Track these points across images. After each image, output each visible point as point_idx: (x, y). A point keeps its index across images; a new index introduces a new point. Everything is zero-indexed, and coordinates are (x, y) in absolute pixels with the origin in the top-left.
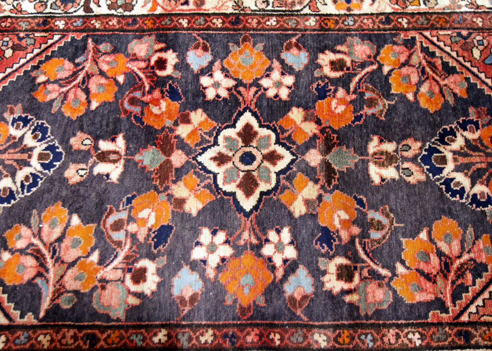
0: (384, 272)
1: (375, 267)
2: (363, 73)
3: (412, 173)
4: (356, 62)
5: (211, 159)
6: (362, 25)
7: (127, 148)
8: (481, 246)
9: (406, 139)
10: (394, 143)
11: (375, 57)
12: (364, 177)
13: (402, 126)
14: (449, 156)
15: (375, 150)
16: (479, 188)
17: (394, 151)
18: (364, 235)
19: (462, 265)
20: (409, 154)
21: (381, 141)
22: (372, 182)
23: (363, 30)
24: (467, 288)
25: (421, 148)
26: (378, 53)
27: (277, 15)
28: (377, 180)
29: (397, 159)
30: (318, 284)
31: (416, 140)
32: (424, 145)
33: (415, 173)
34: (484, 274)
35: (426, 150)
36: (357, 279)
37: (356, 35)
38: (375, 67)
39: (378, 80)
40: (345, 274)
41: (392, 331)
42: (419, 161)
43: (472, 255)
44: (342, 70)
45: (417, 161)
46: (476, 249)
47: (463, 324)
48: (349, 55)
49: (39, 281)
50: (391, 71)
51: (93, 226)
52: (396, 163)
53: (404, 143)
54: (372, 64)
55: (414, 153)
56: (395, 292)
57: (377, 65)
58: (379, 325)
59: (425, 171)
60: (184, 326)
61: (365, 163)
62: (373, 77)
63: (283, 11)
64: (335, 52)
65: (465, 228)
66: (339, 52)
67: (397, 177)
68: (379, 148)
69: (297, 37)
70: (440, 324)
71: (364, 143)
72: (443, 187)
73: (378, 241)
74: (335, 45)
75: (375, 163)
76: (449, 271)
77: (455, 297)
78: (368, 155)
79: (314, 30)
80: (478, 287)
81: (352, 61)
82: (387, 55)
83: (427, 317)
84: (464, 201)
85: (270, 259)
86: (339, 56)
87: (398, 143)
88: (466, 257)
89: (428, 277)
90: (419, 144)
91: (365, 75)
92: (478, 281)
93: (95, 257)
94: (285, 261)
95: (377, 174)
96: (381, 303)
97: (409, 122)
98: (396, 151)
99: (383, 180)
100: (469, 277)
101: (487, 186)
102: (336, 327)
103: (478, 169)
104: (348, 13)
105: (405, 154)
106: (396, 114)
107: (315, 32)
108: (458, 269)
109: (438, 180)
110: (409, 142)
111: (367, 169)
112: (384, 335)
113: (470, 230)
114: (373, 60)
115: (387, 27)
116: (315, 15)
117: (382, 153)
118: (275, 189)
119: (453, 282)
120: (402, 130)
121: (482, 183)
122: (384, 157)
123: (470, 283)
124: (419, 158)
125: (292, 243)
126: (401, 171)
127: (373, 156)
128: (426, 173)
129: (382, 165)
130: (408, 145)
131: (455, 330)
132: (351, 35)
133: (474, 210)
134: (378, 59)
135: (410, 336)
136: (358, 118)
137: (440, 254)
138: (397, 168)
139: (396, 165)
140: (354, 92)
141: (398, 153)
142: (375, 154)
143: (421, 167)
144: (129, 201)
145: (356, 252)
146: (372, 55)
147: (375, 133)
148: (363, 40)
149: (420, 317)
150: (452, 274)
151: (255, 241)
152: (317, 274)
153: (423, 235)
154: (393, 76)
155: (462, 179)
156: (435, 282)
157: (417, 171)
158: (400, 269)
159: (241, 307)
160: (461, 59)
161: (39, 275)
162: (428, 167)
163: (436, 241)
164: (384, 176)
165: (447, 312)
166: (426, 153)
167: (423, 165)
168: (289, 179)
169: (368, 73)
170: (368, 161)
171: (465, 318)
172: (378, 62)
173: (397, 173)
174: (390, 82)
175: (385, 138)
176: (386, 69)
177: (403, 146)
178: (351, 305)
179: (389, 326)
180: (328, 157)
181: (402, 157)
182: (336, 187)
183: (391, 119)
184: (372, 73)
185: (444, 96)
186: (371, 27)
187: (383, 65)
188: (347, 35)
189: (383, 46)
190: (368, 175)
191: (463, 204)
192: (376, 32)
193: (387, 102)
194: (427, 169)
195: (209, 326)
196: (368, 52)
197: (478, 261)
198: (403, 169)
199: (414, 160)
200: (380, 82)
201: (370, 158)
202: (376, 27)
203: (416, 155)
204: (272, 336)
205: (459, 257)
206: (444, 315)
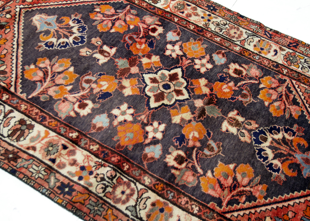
0: (200, 170)
1: (197, 165)
2: (249, 82)
3: (244, 136)
4: (248, 75)
5: (149, 78)
6: (262, 62)
7: (115, 54)
8: (260, 189)
9: (252, 120)
10: (244, 118)
11: (259, 78)
12: (218, 124)
13: (253, 113)
14: (270, 139)
15: (232, 116)
16: (276, 162)
17: (242, 122)
18: (201, 149)
19: (243, 191)
20: (249, 127)
21: (238, 114)
22: (221, 129)
23: (261, 64)
24: (239, 203)
25: (257, 128)
26: (262, 77)
27: (222, 38)
28: (224, 129)
29: (241, 126)
30: (163, 156)
31: (256, 123)
32: (259, 127)
33: (246, 137)
34: (253, 202)
35: (258, 130)
36: (184, 165)
37: (256, 64)
38: (256, 82)
39: (254, 88)
40: (179, 159)
41: (186, 199)
42: (252, 133)
43: (252, 190)
44: (239, 75)
45: (251, 132)
46: (256, 188)
47: (226, 218)
48: (246, 71)
49: (39, 84)
50: (264, 88)
51: (78, 76)
52: (239, 127)
53: (249, 121)
54: (256, 80)
55: (252, 128)
56: (199, 182)
57: (258, 82)
58: (181, 192)
59: (252, 139)
60: (87, 137)
61: (223, 119)
62: (252, 86)
63: (226, 37)
64: (240, 66)
65: (257, 175)
66: (242, 67)
67: (235, 134)
68: (234, 117)
69: (226, 51)
70: (213, 210)
71: (228, 110)
72: (257, 151)
73: (206, 156)
74: (243, 63)
75: (228, 122)
76: (234, 190)
77: (230, 203)
78: (227, 116)
79: (236, 52)
80: (245, 206)
81: (247, 74)
82: (266, 80)
83: (208, 203)
84: (264, 163)
85: (147, 133)
86: (241, 69)
87: (246, 119)
88: (248, 188)
89: (221, 186)
90: (257, 126)
91: (249, 83)
92: (247, 203)
93: (69, 88)
94: (154, 138)
95: (226, 127)
96: (189, 183)
97: (258, 114)
98: (243, 122)
99: (227, 131)
100: (244, 198)
101: (282, 163)
102: (158, 180)
103: (281, 153)
104: (258, 54)
105: (246, 126)
106: (254, 107)
107: (236, 54)
108: (240, 192)
109: (257, 146)
110: (252, 122)
111: (222, 122)
112: (180, 198)
113: (259, 178)
114: (257, 79)
115: (275, 69)
116: (241, 47)
117: (235, 119)
118: (171, 106)
119: (233, 196)
120: (252, 115)
121: (279, 161)
122: (235, 122)
123: (242, 201)
124: (252, 132)
125: (163, 132)
126: (239, 132)
127: (229, 118)
128: (252, 140)
129: (231, 124)
130: (250, 123)
131: (219, 218)
132: (254, 64)
133: (267, 170)
134: (261, 79)
135: (194, 206)
136: (232, 99)
137: (235, 179)
138: (238, 130)
139: (238, 128)
140: (238, 87)
141: (243, 124)
142: (231, 118)
143: (251, 136)
144: (100, 75)
145: (192, 154)
146: (259, 76)
147: (237, 109)
148: (258, 68)
149: (204, 201)
150: (235, 192)
151: (145, 121)
152: (166, 152)
153: (232, 166)
154: (264, 90)
155: (270, 153)
156: (223, 190)
157: (248, 136)
158: (209, 174)
159: (119, 144)
160: (305, 101)
161: (41, 81)
162: (255, 138)
163: (237, 172)
164: (229, 130)
165: (221, 207)
166: (258, 132)
167: (253, 136)
168: (181, 105)
169: (251, 83)
170: (225, 119)
171: (228, 216)
172: (260, 81)
173: (237, 132)
174: (260, 92)
175: (241, 114)
176: (261, 86)
177: (248, 122)
178: (173, 175)
179: (186, 196)
180: (206, 107)
181: (244, 126)
182: (201, 121)
183: (249, 108)
184: (254, 84)
185: (285, 112)
186: (266, 65)
187: (261, 83)
188: (251, 62)
189: (267, 76)
190: (221, 125)
191: (262, 164)
192: (267, 68)
193: (252, 100)
194: (254, 139)
195: (98, 143)
196: (257, 74)
197: (253, 194)
198: (241, 132)
199: (249, 131)
200: (255, 90)
201: (227, 118)
202: (269, 66)
203: (252, 129)
204: (125, 164)
205: (244, 187)
206: (218, 208)
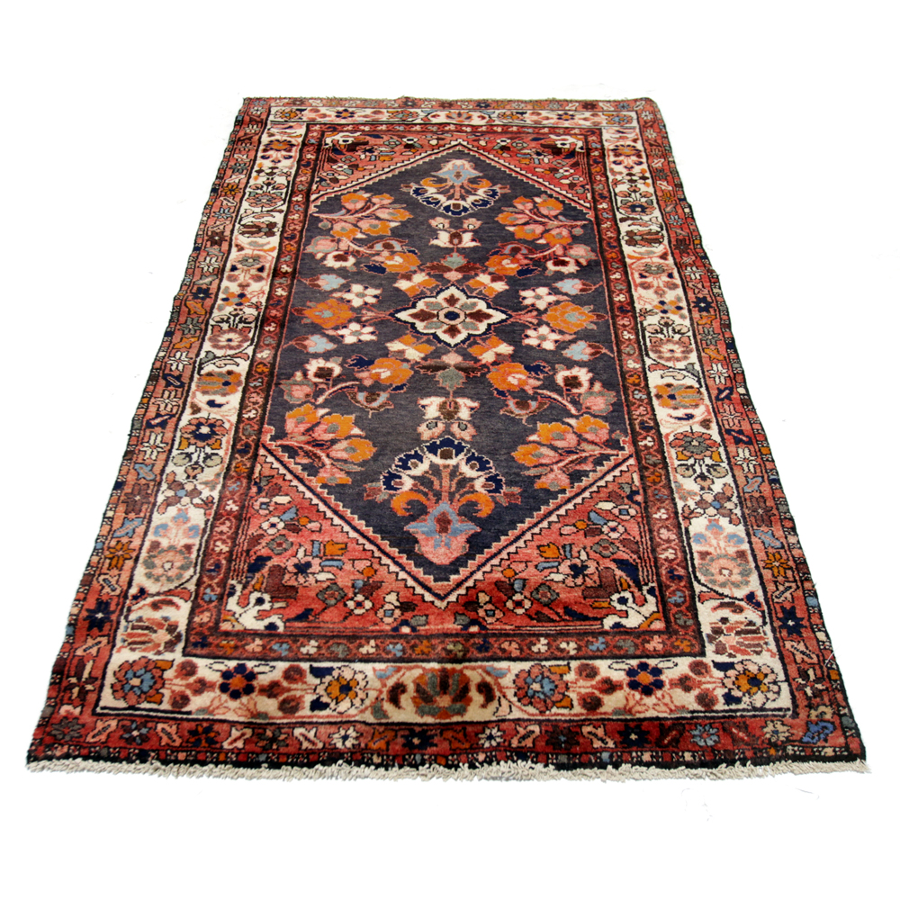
0: (321, 400)
1: (327, 393)
2: (565, 402)
3: (431, 429)
5: (453, 294)
7: (464, 249)
8: (338, 476)
9: (474, 428)
10: (470, 419)
11: (587, 413)
12: (428, 393)
13: (492, 427)
14: (452, 462)
15: (461, 403)
16: (408, 483)
17: (459, 418)
18: (362, 388)
19: (319, 458)
20: (455, 429)
21: (472, 409)
22: (422, 399)
23: (627, 406)
24: (293, 458)
25: (463, 439)
26: (594, 416)
27: (639, 342)
28: (424, 402)
29: (449, 419)
30: (316, 356)
31: (473, 436)
32: (467, 442)
33: (430, 432)
34: (306, 473)
35: (460, 443)
36: (317, 380)
37: (619, 400)
38: (574, 412)
40: (324, 373)
41: (261, 400)
42: (446, 437)
43: (328, 467)
44: (566, 385)
45: (446, 435)
46: (335, 470)
47: (257, 449)
48: (588, 391)
49: (344, 211)
50: (570, 425)
51: (389, 234)
52: (445, 418)
53: (469, 426)
54: (578, 410)
55: (457, 433)
56: (300, 405)
57: (577, 414)
58: (268, 391)
60: (292, 281)
61: (446, 394)
63: (645, 344)
64: (592, 382)
65: (360, 465)
66: (592, 384)
67: (426, 417)
68: (462, 406)
69: (609, 354)
70: (260, 432)
71: (469, 395)
72: (413, 453)
73: (354, 398)
74: (601, 381)
75: (445, 403)
76: (313, 446)
77: (286, 448)
78: (455, 397)
79: (621, 367)
80: (292, 466)
81: (580, 394)
82: (593, 424)
83: (269, 424)
84: (394, 467)
85: (345, 327)
86: (586, 384)
87: (469, 421)
88: (327, 461)
89: (310, 430)
90: (468, 438)
91: (561, 403)
92: (300, 467)
93: (360, 236)
94: (342, 336)
95: (431, 402)
96: (291, 395)
97: (498, 434)
99: (423, 407)
100: (305, 461)
101: (411, 490)
102: (273, 365)
103: (432, 482)
104: (652, 395)
105: (455, 426)
106: (509, 424)
107: (618, 368)
108: (315, 454)
109: (422, 450)
110: (471, 430)
111: (437, 395)
112: (258, 394)
113: (359, 469)
114: (584, 411)
115: (637, 427)
116: (644, 369)
117: (457, 408)
118: (418, 332)
119: (301, 448)
120: (486, 426)
121: (414, 485)
122: (452, 409)
123: (298, 460)
124: (449, 437)
125: (360, 341)
126: (434, 421)
127: (453, 401)
128: (431, 440)
129: (442, 407)
130: (466, 429)
131: (253, 444)
132: (618, 396)
134: (585, 415)
135: (254, 412)
136: (501, 393)
137: (334, 442)
138: (437, 418)
139: (442, 418)
140: (536, 393)
141: (456, 420)
142: (456, 403)
143: (438, 437)
144: (413, 252)
145: (346, 381)
146: (591, 411)
147: (482, 405)
148: (612, 405)
149: (270, 419)
150: (310, 448)
151: (364, 319)
152: (327, 356)
153: (356, 431)
154: (563, 426)
155: (421, 468)
156: (304, 434)
157: (433, 433)
158: (322, 412)
159: (302, 310)
160: (594, 488)
161: (348, 211)
162: (438, 443)
163: (348, 441)
164: (427, 408)
165: (271, 440)
166: (456, 443)
167: (441, 439)
168: (428, 342)
169: (565, 406)
170: (447, 397)
171: (262, 452)
172: (582, 415)
173: (431, 418)
174: (554, 423)
175: (476, 412)
176: (572, 421)
177: (466, 425)
178: (292, 375)
179: (266, 399)
180: (452, 368)
181: (452, 423)
182: (416, 372)
185: (535, 467)
187: (578, 419)
188: (618, 392)
189: (606, 421)
190: (430, 396)
191: (390, 467)
192: (626, 417)
193: (524, 418)
194: (435, 442)
195: (290, 293)
196: (595, 408)
197: (321, 470)
198: (436, 423)
199: (447, 431)
201: (451, 398)
203: (454, 434)
204: (273, 324)
205: (328, 456)
206: (269, 437)
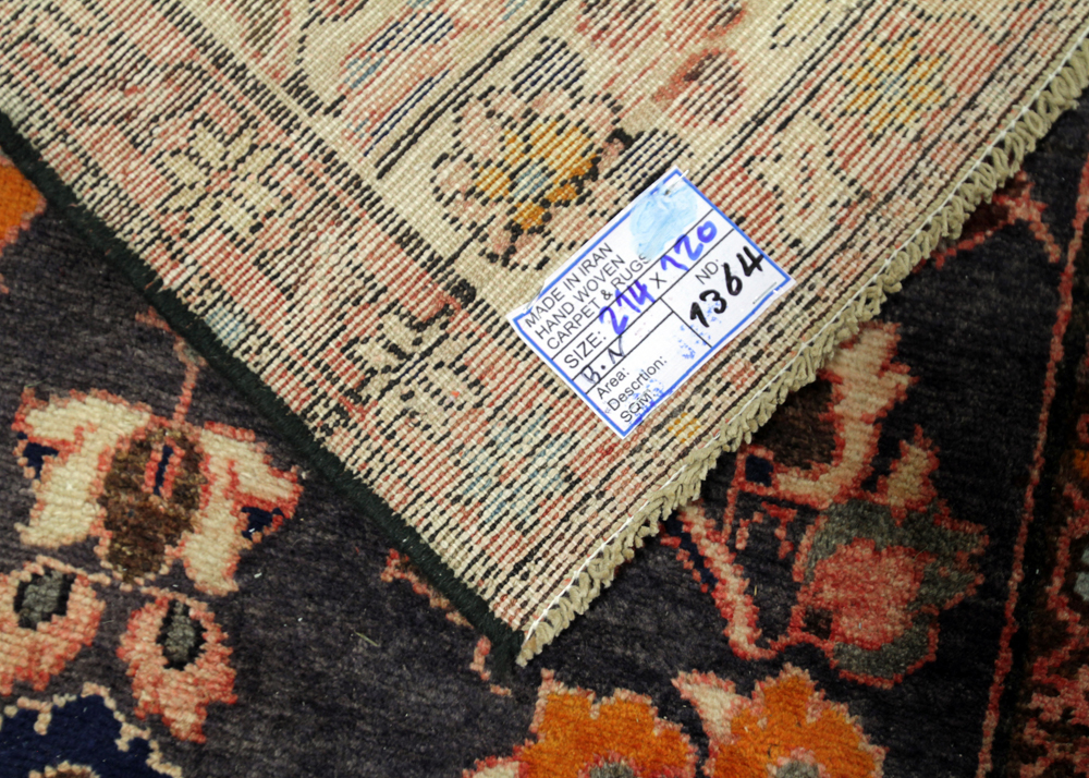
3: (27, 624)
4: (796, 530)
6: (1064, 652)
9: (232, 660)
10: (229, 586)
11: (806, 656)
12: (82, 361)
13: (320, 664)
15: (216, 466)
17: (179, 568)
20: (140, 644)
21: (256, 515)
22: (43, 397)
23: (1020, 645)
25: (159, 724)
26: (834, 685)
28: (46, 422)
29: (132, 568)
31: (214, 712)
32: (173, 750)
33: (27, 637)
35: (140, 747)
37: (993, 590)
38: (740, 634)
39: (646, 623)
42: (89, 689)
45: (92, 677)
48: (854, 501)
50: (694, 726)
52: (114, 557)
53: (211, 637)
54: (767, 624)
55: (143, 676)
57: (752, 650)
59: (24, 702)
62: (677, 602)
64: (892, 430)
66: (886, 451)
67: (31, 535)
68: (217, 490)
69: (1042, 233)
74: (943, 440)
75: (141, 446)
78: (197, 416)
81: (807, 512)
82: (811, 739)
86: (857, 444)
87: (219, 605)
90: (185, 721)
91: (700, 561)
95: (79, 432)
97: (334, 719)
98: (179, 578)
99: (38, 453)
105: (147, 623)
106: (404, 658)
107: (1057, 350)
110: (213, 671)
111: (116, 389)
114: (794, 636)
117: (188, 497)
120: (293, 651)
122: (161, 502)
124: (103, 691)
126: (60, 567)
127: (183, 441)
128: (12, 700)
129: (121, 474)
130: (193, 654)
132: (995, 560)
134: (792, 672)
138: (80, 553)
139: (101, 551)
141: (161, 582)
142: (194, 459)
143: (55, 684)
146: (829, 645)
147: (311, 497)
148: (947, 621)
154: (658, 728)
157: (36, 652)
162: (41, 726)
164: (51, 465)
166: (122, 744)
167: (60, 701)
169: (711, 579)
170: (162, 411)
172: (774, 667)
173: (51, 542)
174: (622, 694)
175: (268, 542)
176: (714, 700)
177: (199, 629)
181: (139, 600)
183: (377, 614)
184: (711, 616)
186: (1037, 701)
187: (745, 689)
188: (1002, 538)
189: (878, 735)
190: (84, 387)
192: (991, 721)
194: (32, 716)
196: (851, 625)
198: (67, 582)
199: (101, 658)
200: (633, 636)
201: (177, 423)
202: (1031, 733)
203: (128, 681)
